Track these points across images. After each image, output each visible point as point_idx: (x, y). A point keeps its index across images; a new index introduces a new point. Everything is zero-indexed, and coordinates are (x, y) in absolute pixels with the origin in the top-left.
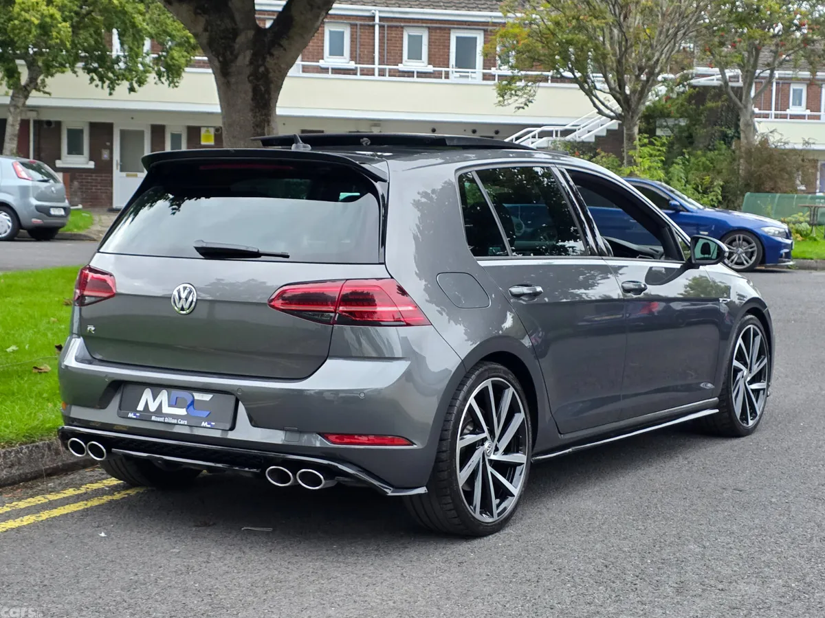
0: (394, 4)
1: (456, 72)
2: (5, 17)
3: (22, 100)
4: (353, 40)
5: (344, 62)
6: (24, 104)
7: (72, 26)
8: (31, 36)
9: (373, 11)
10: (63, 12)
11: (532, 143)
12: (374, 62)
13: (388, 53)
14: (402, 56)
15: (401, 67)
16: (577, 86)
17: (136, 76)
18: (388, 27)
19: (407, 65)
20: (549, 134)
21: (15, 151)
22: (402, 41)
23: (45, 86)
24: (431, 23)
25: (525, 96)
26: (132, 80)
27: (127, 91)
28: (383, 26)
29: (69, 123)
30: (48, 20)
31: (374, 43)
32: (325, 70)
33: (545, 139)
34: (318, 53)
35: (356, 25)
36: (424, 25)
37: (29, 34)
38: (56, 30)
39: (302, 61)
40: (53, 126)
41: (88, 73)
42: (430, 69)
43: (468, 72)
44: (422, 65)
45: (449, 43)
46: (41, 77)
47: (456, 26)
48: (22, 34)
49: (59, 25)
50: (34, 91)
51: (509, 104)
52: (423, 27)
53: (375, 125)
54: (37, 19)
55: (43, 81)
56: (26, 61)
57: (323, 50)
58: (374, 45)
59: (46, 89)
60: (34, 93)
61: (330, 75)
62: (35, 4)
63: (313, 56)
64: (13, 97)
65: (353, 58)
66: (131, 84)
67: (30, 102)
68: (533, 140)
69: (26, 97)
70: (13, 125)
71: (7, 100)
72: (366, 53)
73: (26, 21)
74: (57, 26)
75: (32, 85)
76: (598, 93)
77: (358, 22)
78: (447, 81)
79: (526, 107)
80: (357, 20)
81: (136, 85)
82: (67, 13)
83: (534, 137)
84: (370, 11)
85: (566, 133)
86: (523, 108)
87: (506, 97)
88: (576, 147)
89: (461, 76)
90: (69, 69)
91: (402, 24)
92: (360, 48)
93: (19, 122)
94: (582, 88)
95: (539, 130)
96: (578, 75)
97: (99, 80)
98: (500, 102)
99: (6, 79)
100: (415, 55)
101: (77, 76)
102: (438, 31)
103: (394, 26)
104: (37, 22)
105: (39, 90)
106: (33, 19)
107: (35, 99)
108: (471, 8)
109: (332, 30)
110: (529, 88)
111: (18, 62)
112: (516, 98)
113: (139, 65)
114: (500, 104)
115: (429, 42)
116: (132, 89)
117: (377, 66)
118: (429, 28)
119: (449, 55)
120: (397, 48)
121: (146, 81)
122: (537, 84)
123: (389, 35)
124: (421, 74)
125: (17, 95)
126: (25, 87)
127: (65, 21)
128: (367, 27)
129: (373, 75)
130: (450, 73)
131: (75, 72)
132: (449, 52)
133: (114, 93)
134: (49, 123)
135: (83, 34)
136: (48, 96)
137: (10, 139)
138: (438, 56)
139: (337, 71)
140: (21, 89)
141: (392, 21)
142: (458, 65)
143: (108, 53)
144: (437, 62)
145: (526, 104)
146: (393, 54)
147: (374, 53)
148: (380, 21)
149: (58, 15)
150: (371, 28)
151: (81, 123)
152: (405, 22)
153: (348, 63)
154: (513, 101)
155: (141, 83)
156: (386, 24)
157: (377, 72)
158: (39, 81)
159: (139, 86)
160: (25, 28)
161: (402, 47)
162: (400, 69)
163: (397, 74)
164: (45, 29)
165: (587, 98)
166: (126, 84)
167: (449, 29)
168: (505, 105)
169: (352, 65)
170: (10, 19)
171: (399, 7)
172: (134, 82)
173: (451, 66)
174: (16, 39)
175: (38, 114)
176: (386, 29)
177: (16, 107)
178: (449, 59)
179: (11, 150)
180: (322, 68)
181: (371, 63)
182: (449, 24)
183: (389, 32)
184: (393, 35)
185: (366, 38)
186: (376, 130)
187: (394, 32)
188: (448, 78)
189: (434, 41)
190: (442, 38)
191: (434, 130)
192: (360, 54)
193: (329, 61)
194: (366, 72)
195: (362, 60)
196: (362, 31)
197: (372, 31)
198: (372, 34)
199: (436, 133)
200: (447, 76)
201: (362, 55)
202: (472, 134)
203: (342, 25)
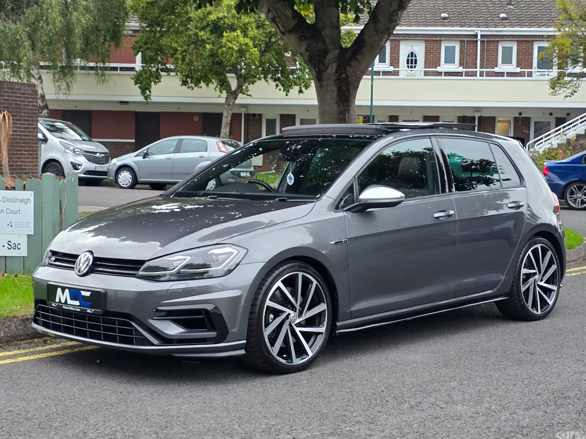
0: (492, 25)
1: (537, 72)
2: (218, 46)
3: (233, 100)
4: (461, 52)
5: (455, 67)
6: (234, 103)
7: (260, 51)
8: (232, 58)
9: (476, 31)
10: (254, 41)
12: (477, 67)
13: (486, 60)
14: (497, 62)
15: (496, 70)
17: (303, 83)
18: (487, 41)
19: (501, 68)
21: (228, 134)
22: (498, 51)
23: (248, 91)
24: (519, 38)
25: (572, 88)
26: (300, 85)
27: (298, 92)
28: (484, 41)
29: (267, 115)
30: (244, 47)
31: (477, 53)
32: (440, 74)
34: (436, 62)
35: (464, 41)
36: (514, 39)
37: (231, 57)
38: (249, 53)
39: (425, 68)
40: (257, 117)
41: (275, 81)
42: (518, 70)
43: (545, 72)
44: (513, 68)
45: (533, 51)
46: (246, 85)
47: (537, 39)
48: (228, 57)
49: (251, 50)
50: (240, 94)
51: (560, 94)
52: (513, 40)
53: (477, 111)
54: (237, 47)
55: (247, 87)
56: (236, 75)
57: (440, 59)
58: (477, 55)
59: (249, 93)
60: (240, 95)
61: (443, 77)
62: (236, 36)
63: (433, 64)
64: (227, 98)
65: (461, 64)
66: (300, 88)
67: (238, 101)
69: (235, 98)
70: (226, 117)
71: (223, 101)
72: (471, 60)
73: (230, 48)
74: (250, 51)
75: (239, 91)
77: (466, 39)
78: (530, 78)
79: (572, 96)
81: (303, 89)
82: (257, 42)
84: (474, 31)
86: (570, 96)
87: (556, 88)
89: (541, 75)
90: (263, 79)
91: (497, 39)
92: (466, 57)
93: (231, 115)
97: (282, 86)
98: (552, 92)
99: (219, 86)
100: (507, 60)
101: (268, 83)
102: (524, 43)
103: (491, 41)
104: (236, 49)
105: (244, 93)
106: (234, 47)
107: (241, 99)
108: (549, 26)
109: (446, 45)
110: (575, 82)
111: (228, 75)
112: (565, 89)
113: (307, 75)
114: (553, 94)
115: (518, 51)
116: (301, 91)
117: (478, 70)
118: (518, 41)
119: (532, 60)
120: (494, 57)
121: (310, 85)
122: (581, 79)
123: (488, 48)
124: (510, 74)
125: (229, 97)
126: (234, 91)
127: (255, 47)
128: (472, 43)
129: (476, 76)
130: (533, 73)
131: (267, 81)
132: (532, 58)
133: (289, 94)
134: (254, 115)
135: (268, 55)
136: (250, 97)
137: (225, 127)
138: (524, 61)
139: (448, 74)
140: (232, 93)
141: (490, 37)
142: (539, 66)
143: (287, 67)
144: (523, 65)
145: (572, 94)
146: (490, 61)
147: (477, 60)
148: (481, 38)
149: (251, 44)
150: (475, 43)
151: (275, 115)
152: (500, 38)
153: (458, 68)
154: (563, 92)
155: (307, 87)
156: (486, 40)
157: (478, 74)
158: (244, 87)
159: (306, 89)
160: (229, 53)
161: (497, 55)
162: (496, 71)
163: (493, 75)
164: (242, 52)
166: (297, 88)
167: (533, 41)
168: (557, 95)
169: (461, 69)
170: (221, 47)
171: (496, 27)
172: (302, 86)
173: (534, 67)
174: (224, 60)
175: (247, 109)
176: (486, 43)
177: (229, 105)
178: (532, 63)
179: (225, 134)
180: (439, 72)
181: (474, 67)
182: (532, 38)
183: (488, 45)
184: (491, 47)
185: (471, 50)
186: (477, 115)
187: (491, 45)
188: (531, 76)
189: (521, 50)
190: (527, 48)
191: (520, 114)
192: (466, 62)
193: (444, 67)
194: (470, 74)
195: (468, 65)
196: (469, 45)
197: (475, 45)
198: (475, 47)
199: (522, 116)
200: (530, 74)
201: (468, 62)
202: (549, 116)
203: (454, 42)
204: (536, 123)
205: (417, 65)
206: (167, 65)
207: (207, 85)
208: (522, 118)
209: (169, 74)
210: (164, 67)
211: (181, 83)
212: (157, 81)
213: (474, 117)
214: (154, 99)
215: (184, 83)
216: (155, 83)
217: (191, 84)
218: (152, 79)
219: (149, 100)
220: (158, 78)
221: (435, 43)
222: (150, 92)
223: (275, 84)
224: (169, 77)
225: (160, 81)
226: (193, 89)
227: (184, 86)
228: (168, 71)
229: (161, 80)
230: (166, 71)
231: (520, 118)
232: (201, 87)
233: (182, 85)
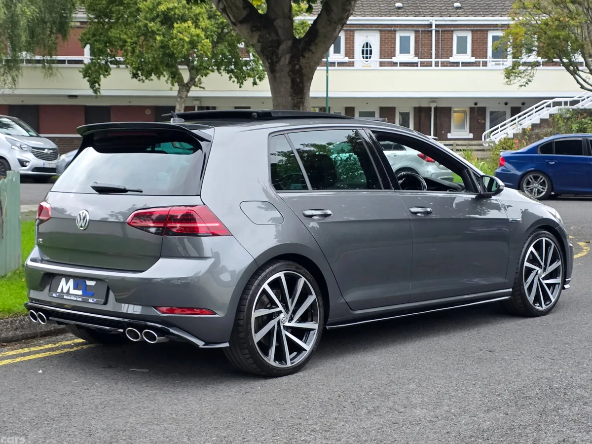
0: (447, 15)
1: (492, 61)
2: (169, 37)
3: (185, 93)
4: (416, 42)
5: (410, 57)
6: (186, 96)
7: (212, 42)
8: (184, 49)
9: (431, 21)
10: (206, 32)
11: (548, 110)
12: (432, 56)
13: (441, 49)
14: (452, 52)
15: (451, 60)
16: (564, 68)
17: (257, 74)
18: (442, 31)
20: (559, 104)
22: (452, 41)
23: (200, 83)
24: (474, 27)
25: (526, 77)
26: (254, 77)
27: (252, 84)
28: (439, 31)
29: (221, 108)
30: (195, 38)
31: (432, 43)
32: (395, 64)
33: (556, 107)
34: (391, 52)
35: (419, 31)
36: (468, 29)
37: (182, 48)
38: (201, 45)
39: (380, 58)
41: (228, 73)
42: (473, 60)
43: (500, 61)
44: (468, 57)
45: (487, 41)
46: (199, 77)
47: (492, 28)
48: (179, 48)
49: (203, 41)
50: (193, 86)
51: (514, 83)
53: (433, 102)
54: (188, 38)
55: (200, 79)
56: (188, 67)
57: (395, 50)
58: (432, 45)
59: (202, 85)
60: (193, 88)
61: (398, 68)
62: (187, 27)
63: (388, 54)
64: (179, 91)
65: (416, 54)
66: (254, 80)
67: (190, 94)
68: (548, 108)
69: (188, 91)
70: (179, 110)
71: (175, 93)
72: (426, 50)
73: (181, 39)
74: (201, 42)
75: (192, 83)
76: (581, 73)
77: (420, 29)
78: (484, 68)
79: (527, 85)
80: (419, 27)
81: (257, 81)
82: (209, 33)
83: (549, 106)
84: (429, 20)
85: (574, 103)
86: (525, 86)
87: (511, 78)
88: (579, 113)
89: (496, 64)
90: (217, 71)
91: (452, 29)
92: (421, 47)
93: (184, 107)
94: (568, 70)
95: (551, 101)
96: (565, 60)
97: (236, 78)
98: (507, 82)
99: (170, 79)
100: (462, 50)
101: (222, 75)
102: (479, 33)
103: (446, 31)
104: (187, 40)
105: (196, 86)
106: (185, 38)
107: (194, 92)
108: (503, 15)
109: (401, 35)
110: (529, 71)
111: (180, 67)
112: (519, 78)
113: (260, 67)
114: (507, 83)
115: (472, 41)
116: (255, 83)
117: (434, 60)
118: (472, 30)
119: (487, 50)
120: (449, 46)
121: (264, 77)
122: (536, 68)
123: (443, 37)
124: (465, 64)
125: (181, 90)
126: (187, 84)
127: (207, 39)
128: (427, 32)
129: (431, 66)
130: (488, 62)
131: (220, 73)
132: (487, 47)
133: (243, 86)
134: (208, 108)
135: (221, 47)
136: (203, 89)
138: (479, 51)
139: (403, 64)
140: (184, 86)
141: (445, 27)
142: (495, 55)
143: (241, 59)
144: (478, 55)
145: (527, 83)
146: (445, 50)
147: (432, 50)
148: (436, 27)
149: (202, 35)
150: (430, 33)
151: (230, 108)
152: (454, 27)
153: (413, 58)
154: (517, 81)
155: (261, 79)
156: (440, 29)
157: (433, 64)
158: (197, 80)
159: (260, 81)
160: (180, 44)
161: (452, 45)
163: (449, 65)
164: (193, 44)
165: (572, 76)
166: (250, 80)
167: (487, 31)
168: (511, 84)
169: (416, 60)
170: (172, 38)
171: (450, 17)
172: (256, 78)
173: (488, 57)
174: (175, 51)
175: (201, 102)
176: (440, 32)
177: (181, 98)
178: (487, 52)
180: (394, 63)
181: (429, 57)
182: (486, 27)
183: (443, 35)
184: (446, 37)
185: (426, 39)
186: (433, 105)
187: (446, 35)
188: (486, 66)
189: (475, 39)
190: (482, 37)
191: (476, 104)
192: (421, 52)
193: (399, 57)
194: (425, 64)
195: (423, 55)
196: (423, 35)
197: (430, 35)
198: (430, 37)
199: (478, 106)
200: (485, 64)
201: (423, 52)
202: (505, 106)
203: (409, 32)
204: (492, 113)
205: (372, 55)
206: (116, 58)
207: (159, 77)
208: (478, 108)
209: (119, 67)
210: (113, 59)
211: (131, 75)
212: (106, 73)
213: (430, 108)
214: (103, 92)
215: (135, 76)
216: (105, 76)
217: (141, 76)
218: (101, 72)
219: (99, 94)
220: (106, 70)
221: (390, 33)
222: (99, 85)
223: (228, 76)
224: (118, 70)
225: (110, 74)
226: (143, 82)
227: (134, 79)
228: (117, 63)
229: (111, 72)
230: (115, 63)
231: (476, 109)
232: (152, 80)
233: (133, 78)
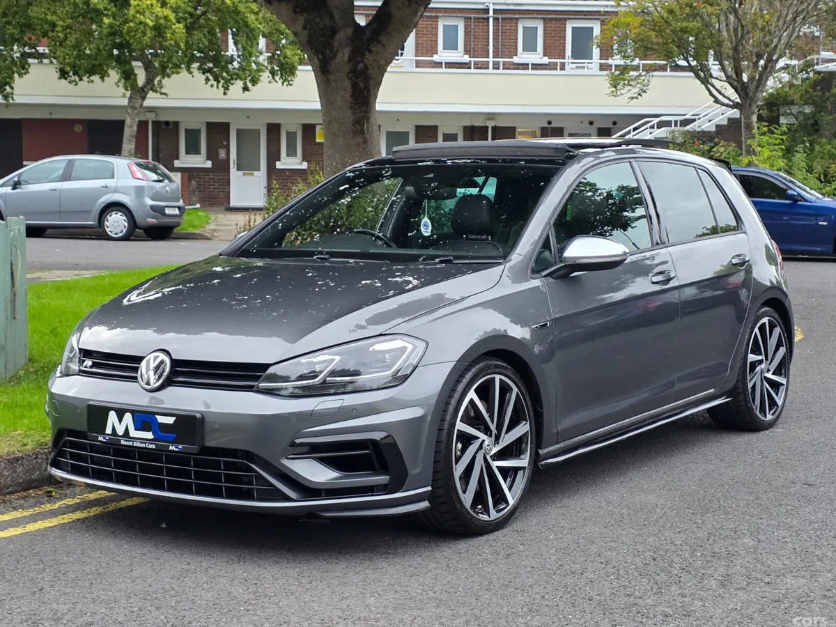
1: (572, 63)
2: (121, 20)
3: (140, 102)
4: (467, 34)
5: (458, 56)
6: (141, 106)
7: (186, 27)
8: (145, 38)
9: (487, 4)
10: (177, 13)
11: (651, 133)
12: (488, 55)
13: (502, 45)
14: (517, 49)
15: (516, 59)
16: (691, 74)
17: (250, 75)
18: (502, 19)
19: (522, 57)
20: (668, 124)
21: (133, 152)
22: (517, 33)
23: (162, 87)
24: (546, 14)
25: (638, 86)
26: (246, 79)
27: (241, 89)
28: (498, 19)
29: (187, 123)
30: (162, 21)
31: (489, 35)
32: (439, 65)
33: (663, 129)
34: (432, 48)
35: (471, 18)
36: (539, 16)
37: (144, 36)
38: (171, 31)
39: (416, 56)
40: (171, 126)
41: (204, 73)
42: (546, 60)
43: (584, 63)
44: (537, 57)
45: (565, 34)
46: (158, 79)
47: (571, 17)
48: (138, 36)
49: (173, 27)
50: (151, 92)
51: (622, 94)
52: (538, 18)
53: (490, 119)
54: (152, 21)
55: (160, 82)
56: (143, 63)
57: (437, 44)
58: (488, 39)
59: (163, 90)
60: (151, 94)
61: (444, 70)
62: (150, 6)
63: (427, 50)
64: (130, 99)
65: (467, 51)
66: (245, 84)
67: (147, 103)
68: (652, 130)
69: (144, 98)
70: (131, 127)
71: (125, 102)
72: (480, 46)
73: (141, 23)
74: (171, 28)
75: (149, 87)
76: (714, 82)
77: (472, 16)
78: (562, 72)
79: (639, 97)
80: (471, 13)
81: (249, 85)
82: (181, 14)
83: (652, 127)
84: (484, 3)
85: (685, 123)
86: (637, 98)
87: (619, 87)
88: (696, 137)
89: (577, 67)
90: (185, 70)
91: (517, 16)
92: (474, 42)
93: (137, 123)
94: (698, 76)
95: (657, 120)
96: (694, 63)
97: (215, 81)
98: (612, 92)
99: (123, 80)
100: (530, 47)
101: (193, 76)
102: (554, 22)
103: (508, 18)
104: (151, 24)
105: (155, 91)
106: (148, 21)
107: (152, 100)
109: (445, 24)
110: (642, 78)
111: (134, 63)
112: (630, 88)
113: (253, 64)
114: (614, 94)
115: (544, 33)
116: (246, 89)
117: (491, 59)
118: (544, 19)
119: (564, 46)
120: (512, 41)
121: (259, 80)
122: (651, 74)
123: (504, 28)
124: (536, 66)
125: (134, 96)
126: (141, 88)
127: (179, 22)
128: (481, 20)
129: (488, 68)
130: (566, 64)
131: (191, 73)
132: (565, 43)
133: (228, 92)
134: (167, 123)
135: (197, 35)
136: (165, 96)
137: (128, 140)
138: (554, 48)
139: (450, 65)
140: (138, 90)
141: (506, 13)
142: (574, 56)
143: (222, 53)
144: (552, 54)
145: (639, 94)
146: (507, 47)
147: (488, 45)
148: (494, 14)
149: (172, 17)
150: (486, 21)
151: (199, 123)
152: (519, 14)
153: (463, 57)
154: (627, 92)
155: (254, 82)
156: (500, 16)
157: (491, 65)
158: (156, 82)
159: (253, 85)
160: (140, 30)
161: (517, 39)
162: (515, 62)
163: (512, 67)
164: (159, 30)
165: (703, 86)
166: (240, 83)
167: (565, 20)
168: (618, 96)
169: (466, 59)
170: (126, 22)
172: (248, 81)
173: (567, 57)
174: (132, 41)
175: (156, 115)
176: (500, 21)
177: (133, 108)
178: (565, 50)
179: (130, 151)
180: (436, 63)
181: (485, 56)
182: (564, 15)
183: (503, 24)
184: (508, 27)
185: (480, 31)
186: (490, 124)
187: (508, 25)
188: (564, 69)
189: (549, 32)
190: (558, 29)
191: (550, 123)
192: (474, 48)
193: (443, 56)
194: (479, 66)
195: (476, 53)
196: (476, 24)
197: (486, 24)
198: (486, 27)
199: (552, 126)
200: (563, 67)
201: (476, 49)
202: (589, 126)
203: (457, 18)
205: (405, 52)
206: (38, 48)
207: (102, 78)
208: (552, 128)
209: (41, 62)
210: (33, 50)
211: (58, 75)
212: (23, 71)
213: (487, 128)
214: (18, 99)
215: (63, 74)
216: (20, 75)
217: (73, 76)
218: (15, 69)
219: (11, 101)
220: (24, 68)
221: (429, 20)
222: (12, 88)
223: (203, 77)
224: (40, 67)
225: (28, 72)
226: (76, 84)
227: (63, 80)
228: (39, 56)
229: (30, 70)
230: (37, 56)
231: (550, 130)
232: (92, 81)
233: (61, 78)
